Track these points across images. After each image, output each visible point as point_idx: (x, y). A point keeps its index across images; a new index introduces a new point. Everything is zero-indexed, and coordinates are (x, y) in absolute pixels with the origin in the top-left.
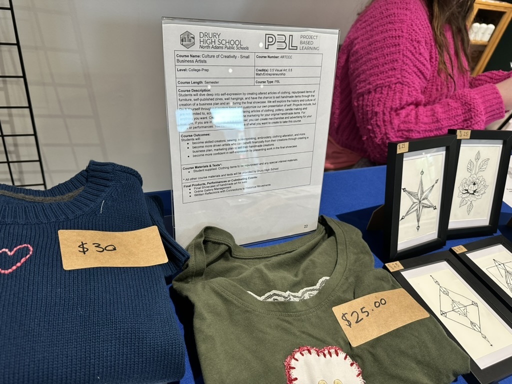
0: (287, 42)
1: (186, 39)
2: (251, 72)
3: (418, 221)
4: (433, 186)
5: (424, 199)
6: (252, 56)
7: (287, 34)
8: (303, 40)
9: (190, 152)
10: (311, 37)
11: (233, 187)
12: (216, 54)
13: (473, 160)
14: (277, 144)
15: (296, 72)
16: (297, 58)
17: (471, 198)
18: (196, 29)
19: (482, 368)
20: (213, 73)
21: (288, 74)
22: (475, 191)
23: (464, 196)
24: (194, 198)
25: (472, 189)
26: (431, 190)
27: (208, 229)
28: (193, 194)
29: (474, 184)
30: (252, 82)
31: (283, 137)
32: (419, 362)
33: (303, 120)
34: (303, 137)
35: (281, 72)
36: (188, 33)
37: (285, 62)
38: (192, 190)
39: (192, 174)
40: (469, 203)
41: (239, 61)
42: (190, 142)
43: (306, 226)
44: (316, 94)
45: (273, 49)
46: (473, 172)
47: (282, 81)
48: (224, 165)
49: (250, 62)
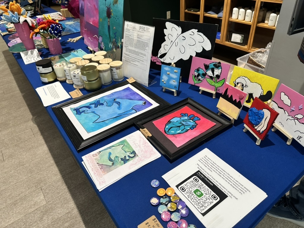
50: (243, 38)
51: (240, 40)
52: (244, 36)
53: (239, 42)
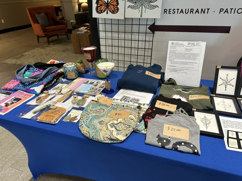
0: (193, 44)
1: (173, 43)
2: (184, 49)
3: (226, 88)
6: (185, 46)
7: (193, 42)
8: (197, 43)
9: (170, 63)
10: (199, 43)
11: (178, 71)
12: (178, 46)
14: (189, 64)
15: (194, 50)
16: (195, 47)
18: (174, 42)
19: (216, 110)
20: (177, 49)
21: (193, 50)
24: (169, 72)
26: (231, 80)
27: (170, 79)
28: (169, 71)
30: (184, 51)
31: (191, 63)
32: (201, 104)
33: (196, 60)
34: (196, 63)
35: (191, 50)
36: (173, 42)
37: (192, 48)
38: (169, 70)
39: (170, 67)
41: (182, 47)
42: (170, 61)
43: (196, 85)
44: (200, 54)
45: (190, 45)
47: (191, 51)
48: (176, 66)
49: (184, 47)
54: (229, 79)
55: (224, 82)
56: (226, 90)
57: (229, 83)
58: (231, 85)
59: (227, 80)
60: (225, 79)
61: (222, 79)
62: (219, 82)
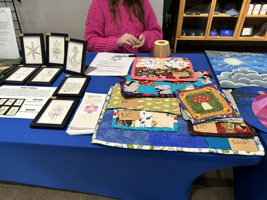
3: (34, 57)
4: (37, 47)
5: (34, 51)
10: (3, 9)
13: (55, 42)
17: (57, 54)
22: (58, 52)
23: (54, 53)
25: (56, 51)
29: (57, 50)
31: (3, 32)
33: (7, 28)
40: (56, 56)
43: (17, 57)
44: (9, 22)
46: (56, 46)
50: (252, 30)
51: (249, 32)
52: (253, 28)
53: (249, 34)
54: (35, 47)
55: (31, 51)
56: (34, 59)
57: (35, 51)
58: (37, 53)
59: (34, 49)
60: (31, 47)
61: (29, 48)
62: (27, 51)
